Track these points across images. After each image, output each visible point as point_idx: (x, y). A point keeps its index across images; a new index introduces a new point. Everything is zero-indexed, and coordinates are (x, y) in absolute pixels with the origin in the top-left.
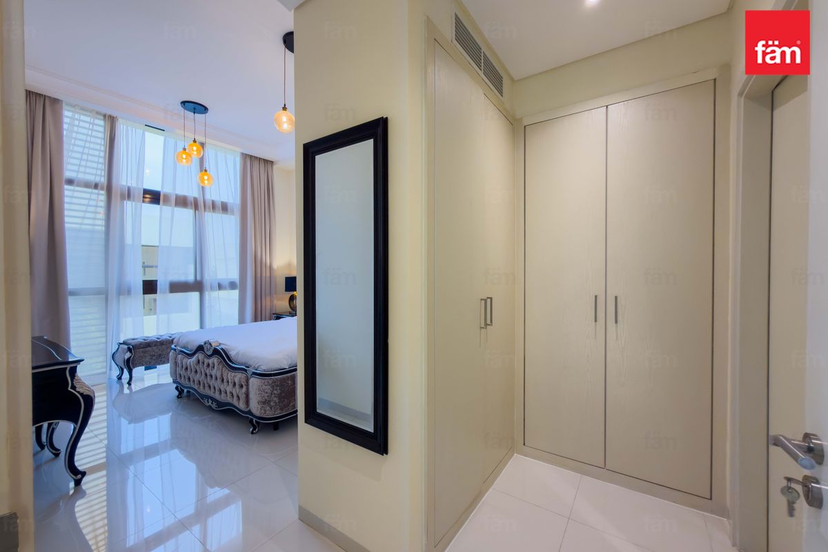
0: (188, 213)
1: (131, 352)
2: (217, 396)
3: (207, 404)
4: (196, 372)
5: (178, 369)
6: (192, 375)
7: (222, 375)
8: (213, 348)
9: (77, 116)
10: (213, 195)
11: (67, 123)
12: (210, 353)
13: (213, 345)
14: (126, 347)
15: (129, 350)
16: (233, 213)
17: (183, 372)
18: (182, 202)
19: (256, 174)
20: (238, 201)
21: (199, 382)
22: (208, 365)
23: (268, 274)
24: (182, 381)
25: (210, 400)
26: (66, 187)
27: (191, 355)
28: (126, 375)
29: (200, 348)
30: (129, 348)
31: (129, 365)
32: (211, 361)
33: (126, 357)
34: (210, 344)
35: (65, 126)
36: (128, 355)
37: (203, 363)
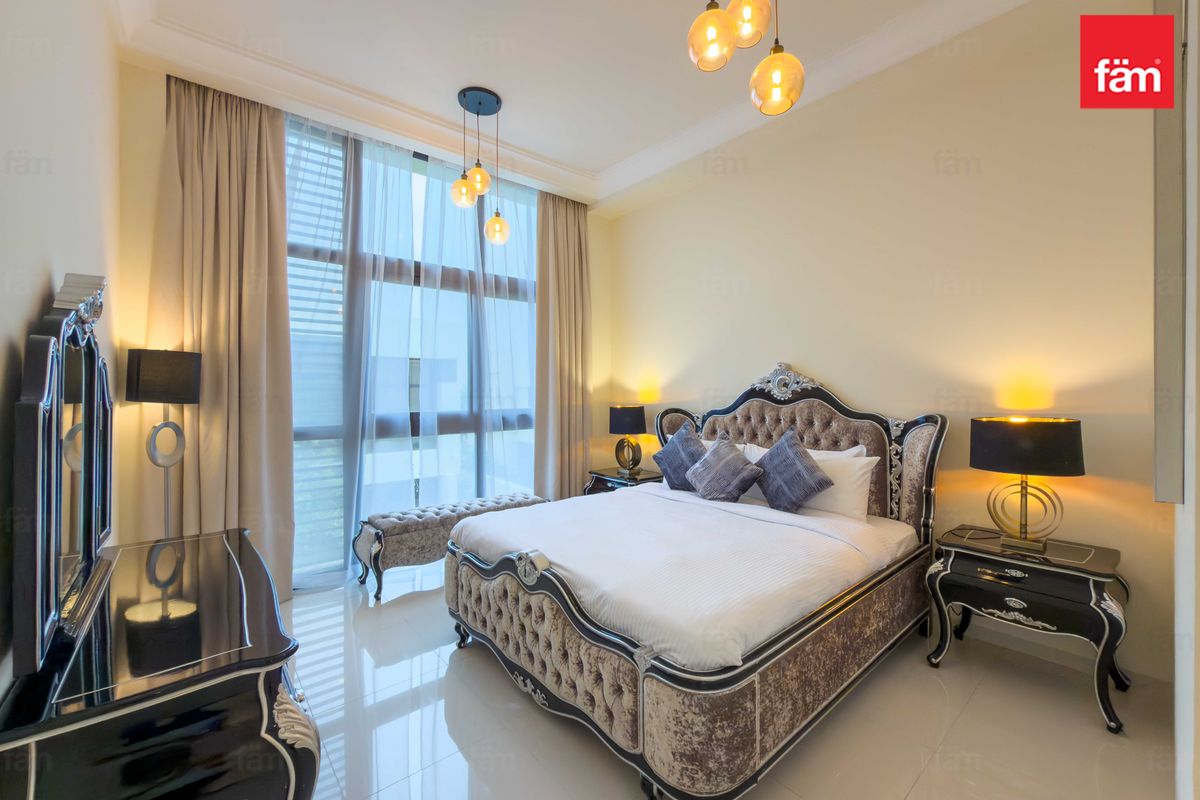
0: (459, 299)
1: (380, 542)
2: (549, 682)
3: (525, 689)
4: (499, 612)
5: (463, 595)
6: (491, 617)
7: (563, 644)
8: (537, 574)
9: (305, 144)
10: (496, 268)
11: (290, 156)
12: (531, 581)
13: (541, 566)
14: (373, 531)
15: (378, 538)
16: (525, 298)
17: (471, 603)
18: (452, 279)
19: (561, 229)
20: (534, 277)
21: (507, 636)
22: (529, 609)
23: (580, 403)
24: (470, 619)
25: (528, 681)
26: (290, 260)
27: (489, 574)
28: (372, 578)
29: (507, 565)
30: (377, 534)
31: (378, 564)
32: (534, 601)
33: (374, 552)
34: (532, 563)
35: (289, 161)
36: (376, 547)
37: (517, 600)
